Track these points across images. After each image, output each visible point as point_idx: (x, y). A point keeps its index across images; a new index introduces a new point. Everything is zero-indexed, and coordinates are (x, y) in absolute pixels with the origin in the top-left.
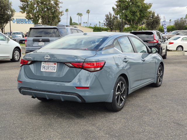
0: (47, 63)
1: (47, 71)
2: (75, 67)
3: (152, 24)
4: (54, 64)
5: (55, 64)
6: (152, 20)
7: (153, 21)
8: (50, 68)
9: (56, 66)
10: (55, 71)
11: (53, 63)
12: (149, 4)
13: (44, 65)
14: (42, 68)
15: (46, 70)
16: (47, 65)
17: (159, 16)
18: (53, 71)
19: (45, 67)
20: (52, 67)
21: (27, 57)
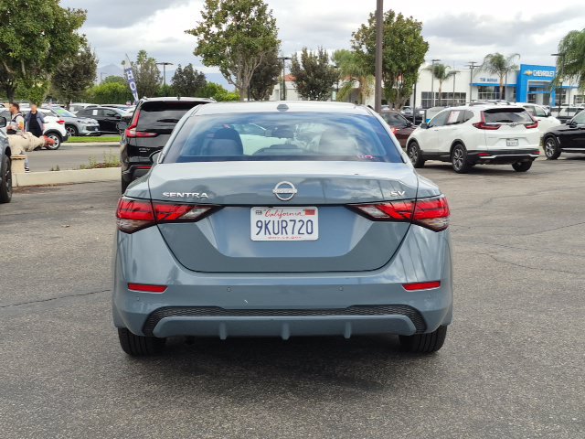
0: (273, 211)
1: (280, 237)
2: (392, 219)
3: (73, 76)
4: (303, 213)
5: (312, 212)
6: (72, 65)
7: (75, 68)
8: (289, 229)
9: (315, 218)
10: (315, 236)
11: (301, 210)
12: (76, 10)
13: (263, 218)
14: (254, 229)
15: (273, 235)
16: (276, 219)
17: (92, 52)
18: (306, 237)
19: (270, 226)
20: (298, 225)
21: (179, 194)
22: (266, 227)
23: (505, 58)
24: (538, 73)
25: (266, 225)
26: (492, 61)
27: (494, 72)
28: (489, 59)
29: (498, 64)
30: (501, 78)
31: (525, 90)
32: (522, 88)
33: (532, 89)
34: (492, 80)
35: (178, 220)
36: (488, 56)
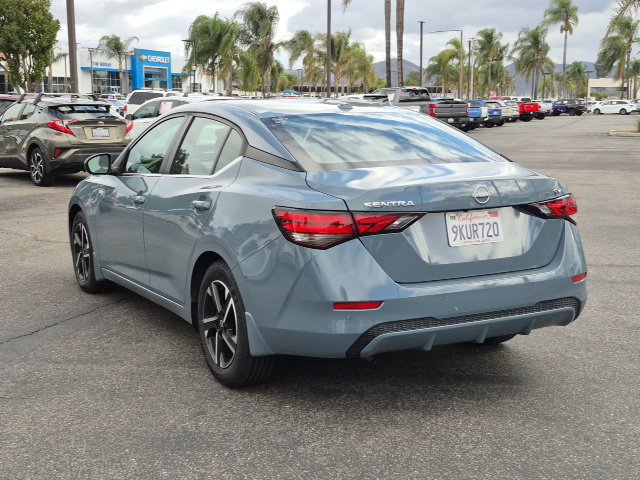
0: (464, 215)
1: (474, 242)
4: (489, 216)
5: (495, 214)
8: (480, 232)
9: (498, 219)
11: (487, 212)
13: (457, 223)
14: (451, 236)
15: (467, 240)
16: (467, 222)
18: (494, 239)
19: (464, 231)
20: (487, 227)
21: (383, 203)
22: (461, 233)
23: (121, 41)
24: (153, 58)
25: (461, 230)
26: (109, 44)
27: (111, 56)
28: (105, 41)
29: (115, 46)
30: (120, 62)
31: (141, 77)
32: (138, 75)
33: (148, 75)
34: (106, 64)
35: (384, 230)
36: (103, 38)
